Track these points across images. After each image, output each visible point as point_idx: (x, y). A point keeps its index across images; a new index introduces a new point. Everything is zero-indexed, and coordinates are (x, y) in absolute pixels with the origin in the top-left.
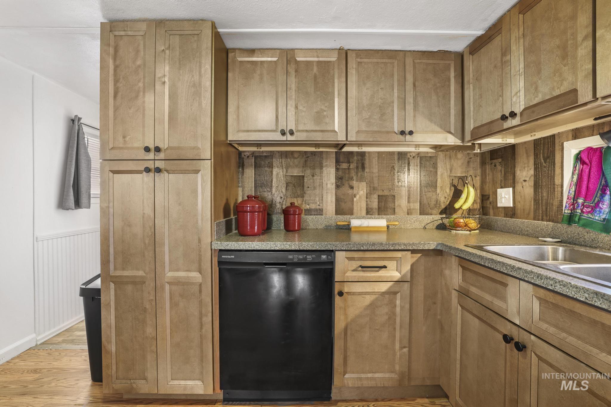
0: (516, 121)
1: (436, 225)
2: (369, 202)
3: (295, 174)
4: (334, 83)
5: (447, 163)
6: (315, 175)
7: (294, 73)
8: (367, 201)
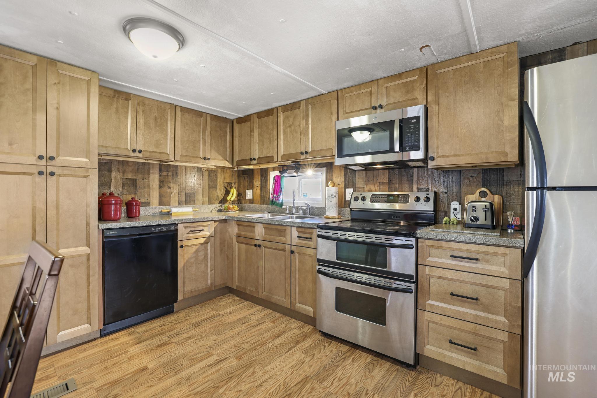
0: (255, 162)
1: (217, 210)
2: (180, 197)
3: (130, 178)
4: (167, 124)
5: (222, 175)
6: (144, 179)
7: (142, 112)
8: (179, 197)
